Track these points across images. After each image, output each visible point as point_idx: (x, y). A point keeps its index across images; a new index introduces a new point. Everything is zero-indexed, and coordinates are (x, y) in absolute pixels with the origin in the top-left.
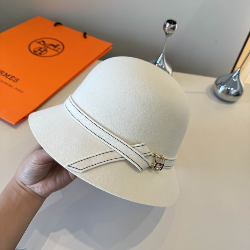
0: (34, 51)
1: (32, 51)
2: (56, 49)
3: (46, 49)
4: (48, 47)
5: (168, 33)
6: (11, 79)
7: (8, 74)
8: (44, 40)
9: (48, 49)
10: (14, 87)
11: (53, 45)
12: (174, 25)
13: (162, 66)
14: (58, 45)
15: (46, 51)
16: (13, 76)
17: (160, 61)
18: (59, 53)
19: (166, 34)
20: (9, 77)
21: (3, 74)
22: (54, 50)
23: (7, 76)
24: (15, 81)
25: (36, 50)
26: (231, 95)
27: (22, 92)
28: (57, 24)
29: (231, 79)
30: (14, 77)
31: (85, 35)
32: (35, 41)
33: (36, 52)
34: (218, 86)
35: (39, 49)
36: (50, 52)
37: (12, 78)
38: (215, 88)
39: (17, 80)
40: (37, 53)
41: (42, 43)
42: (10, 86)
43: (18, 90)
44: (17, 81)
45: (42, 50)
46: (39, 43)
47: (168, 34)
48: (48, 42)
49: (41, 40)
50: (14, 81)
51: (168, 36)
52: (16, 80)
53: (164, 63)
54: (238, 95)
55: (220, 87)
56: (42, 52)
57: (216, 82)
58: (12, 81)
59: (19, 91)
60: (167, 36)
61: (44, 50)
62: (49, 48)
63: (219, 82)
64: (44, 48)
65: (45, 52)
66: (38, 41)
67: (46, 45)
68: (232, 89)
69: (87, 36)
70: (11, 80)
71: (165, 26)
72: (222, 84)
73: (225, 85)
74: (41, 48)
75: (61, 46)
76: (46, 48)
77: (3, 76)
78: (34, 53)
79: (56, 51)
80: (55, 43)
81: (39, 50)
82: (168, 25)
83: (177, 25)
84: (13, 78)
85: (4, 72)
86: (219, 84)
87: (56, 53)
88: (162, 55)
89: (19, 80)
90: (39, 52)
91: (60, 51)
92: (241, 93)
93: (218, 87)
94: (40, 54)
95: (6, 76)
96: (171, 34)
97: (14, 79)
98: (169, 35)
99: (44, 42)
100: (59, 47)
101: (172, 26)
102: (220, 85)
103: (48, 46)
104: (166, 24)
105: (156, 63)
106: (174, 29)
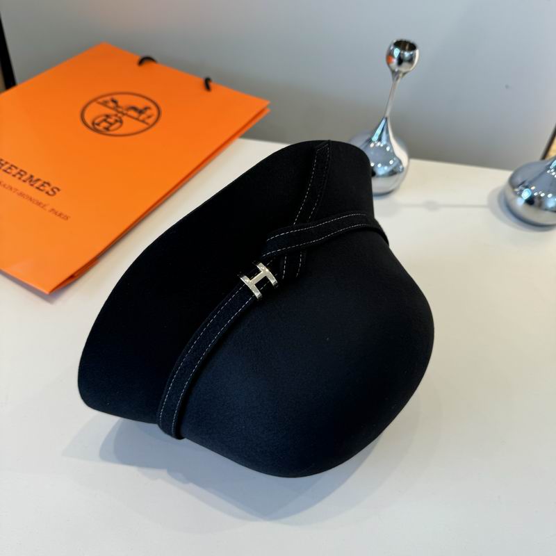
0: (93, 123)
1: (89, 123)
2: (143, 117)
3: (120, 118)
4: (124, 114)
5: (396, 70)
6: (42, 188)
7: (35, 178)
8: (116, 97)
9: (125, 119)
10: (48, 208)
11: (134, 109)
12: (411, 53)
13: (385, 146)
14: (147, 108)
15: (121, 122)
16: (46, 181)
17: (380, 139)
18: (151, 126)
19: (393, 72)
20: (37, 184)
21: (24, 178)
22: (137, 119)
23: (32, 183)
24: (51, 193)
25: (97, 121)
26: (546, 209)
27: (67, 218)
28: (144, 60)
29: (548, 172)
30: (49, 184)
31: (207, 84)
32: (95, 100)
33: (98, 124)
34: (517, 190)
35: (103, 118)
36: (130, 124)
37: (42, 185)
38: (511, 195)
39: (55, 191)
40: (100, 128)
41: (112, 104)
42: (39, 204)
43: (56, 213)
44: (55, 193)
45: (111, 120)
46: (105, 104)
47: (399, 72)
48: (123, 101)
49: (108, 98)
50: (47, 193)
51: (398, 78)
52: (52, 190)
53: (388, 139)
55: (521, 191)
56: (111, 124)
57: (511, 180)
58: (43, 194)
59: (60, 215)
60: (395, 78)
61: (116, 121)
62: (126, 114)
63: (519, 180)
64: (116, 115)
65: (118, 124)
66: (100, 100)
67: (120, 110)
68: (550, 196)
69: (212, 84)
70: (42, 190)
71: (390, 55)
72: (526, 184)
73: (533, 188)
74: (108, 116)
75: (154, 111)
76: (119, 115)
77: (24, 181)
78: (94, 127)
79: (143, 121)
80: (141, 104)
81: (105, 120)
82: (397, 52)
83: (417, 52)
84: (46, 185)
85: (26, 173)
86: (518, 186)
87: (142, 126)
88: (384, 122)
89: (58, 190)
90: (105, 124)
91: (150, 121)
93: (515, 193)
94: (107, 129)
95: (31, 181)
96: (404, 74)
97: (48, 188)
98: (401, 75)
99: (114, 101)
100: (148, 112)
101: (407, 54)
102: (521, 187)
103: (125, 112)
104: (393, 50)
105: (370, 141)
106: (411, 60)
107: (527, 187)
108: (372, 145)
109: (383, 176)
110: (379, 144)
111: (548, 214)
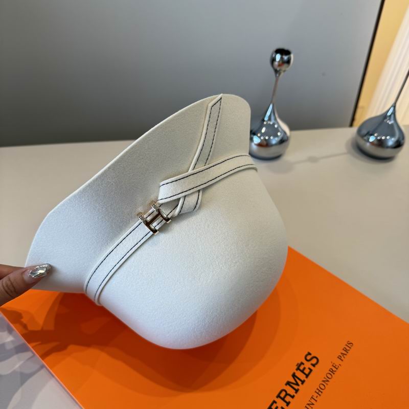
5: (278, 69)
12: (288, 56)
13: (274, 124)
17: (270, 119)
19: (276, 71)
26: (388, 147)
29: (385, 120)
34: (366, 138)
47: (280, 71)
51: (280, 74)
53: (275, 119)
54: (399, 145)
55: (369, 138)
60: (277, 75)
63: (364, 132)
68: (388, 137)
71: (273, 60)
72: (371, 133)
73: (376, 135)
82: (278, 57)
83: (292, 56)
86: (365, 135)
88: (271, 106)
92: (402, 141)
93: (365, 140)
96: (284, 71)
101: (286, 58)
102: (367, 136)
104: (275, 56)
105: (263, 120)
106: (288, 62)
107: (371, 135)
108: (265, 123)
109: (276, 144)
110: (269, 122)
111: (389, 150)
